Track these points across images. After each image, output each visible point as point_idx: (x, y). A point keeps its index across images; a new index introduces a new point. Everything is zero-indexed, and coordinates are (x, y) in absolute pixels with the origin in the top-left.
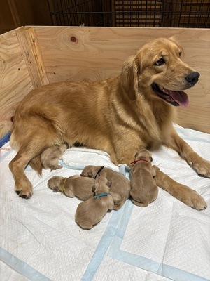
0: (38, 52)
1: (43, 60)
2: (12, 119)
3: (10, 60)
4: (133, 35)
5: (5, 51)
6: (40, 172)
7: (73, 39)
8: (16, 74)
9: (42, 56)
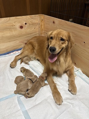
0: (43, 24)
1: (44, 27)
2: (26, 44)
3: (32, 24)
4: (72, 26)
5: (31, 21)
6: (21, 63)
7: (54, 22)
8: (33, 29)
9: (44, 26)
